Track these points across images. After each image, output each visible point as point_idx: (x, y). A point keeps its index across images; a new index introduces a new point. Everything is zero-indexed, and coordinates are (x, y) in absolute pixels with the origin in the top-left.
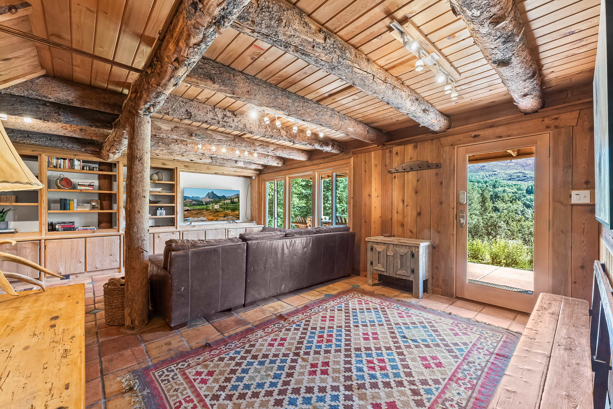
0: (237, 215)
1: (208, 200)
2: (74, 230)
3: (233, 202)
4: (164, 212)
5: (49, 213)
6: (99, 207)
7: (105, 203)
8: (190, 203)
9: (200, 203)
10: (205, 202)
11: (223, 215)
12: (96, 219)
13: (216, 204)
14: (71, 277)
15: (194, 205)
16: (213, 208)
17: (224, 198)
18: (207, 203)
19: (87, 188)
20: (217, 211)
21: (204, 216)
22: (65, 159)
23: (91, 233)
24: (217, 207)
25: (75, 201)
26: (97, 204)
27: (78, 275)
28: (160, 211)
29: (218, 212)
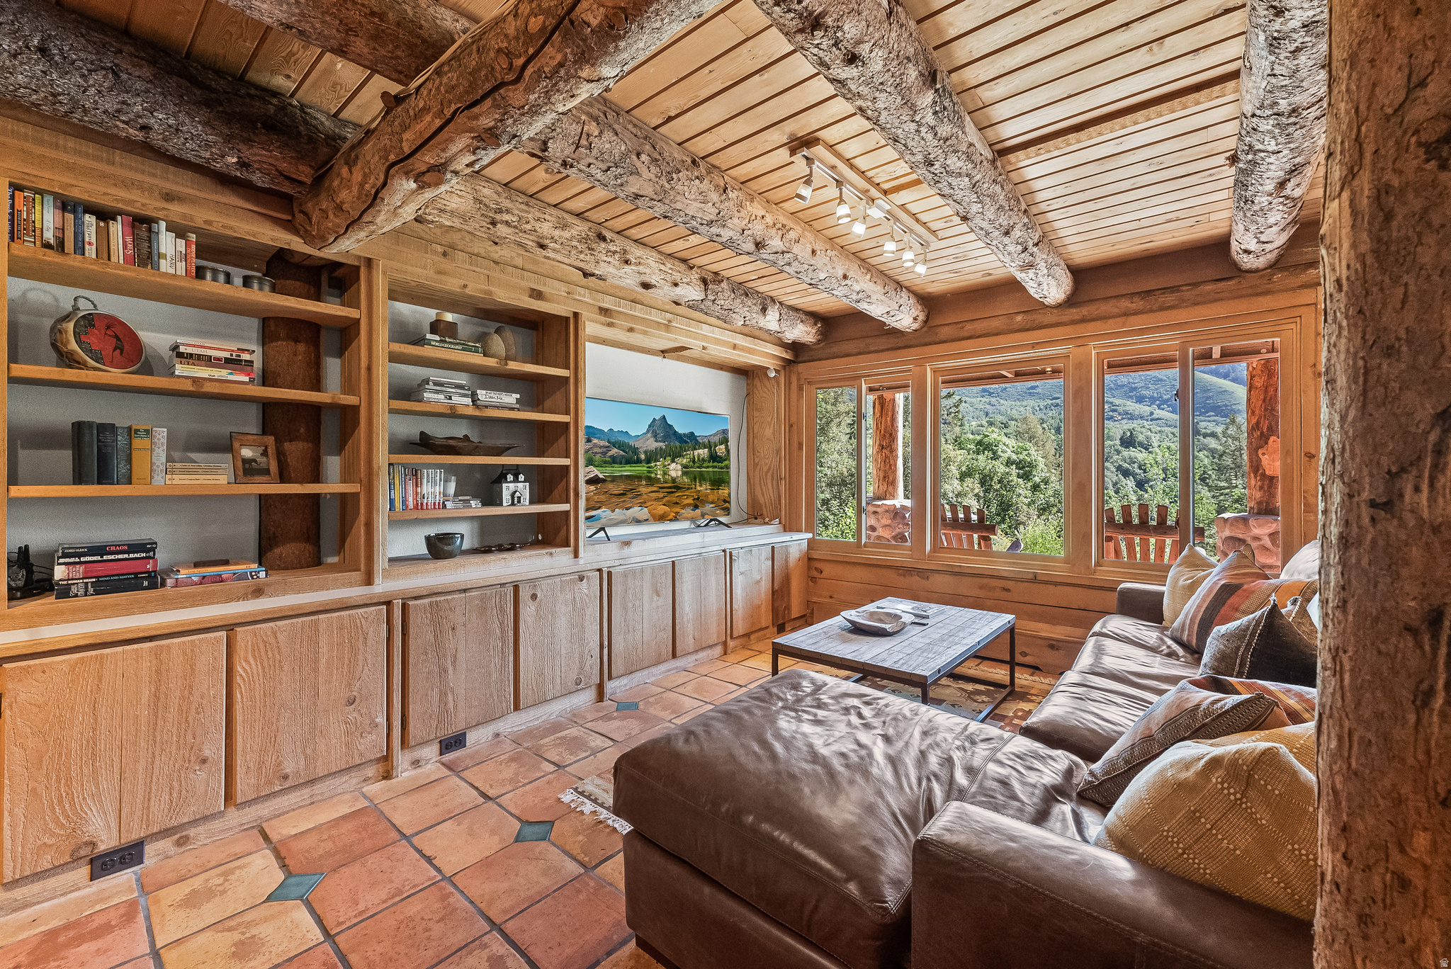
0: (725, 501)
1: (653, 445)
2: (153, 586)
3: (714, 458)
4: (523, 489)
5: (13, 502)
6: (274, 467)
7: (295, 449)
8: (604, 454)
9: (630, 455)
10: (646, 452)
11: (690, 501)
12: (247, 527)
13: (673, 461)
14: (149, 849)
15: (614, 460)
16: (665, 474)
17: (690, 440)
18: (651, 457)
19: (223, 374)
20: (675, 487)
21: (641, 505)
22: (104, 215)
23: (244, 597)
24: (675, 470)
25: (161, 434)
26: (265, 453)
27: (192, 832)
28: (512, 486)
29: (678, 488)
